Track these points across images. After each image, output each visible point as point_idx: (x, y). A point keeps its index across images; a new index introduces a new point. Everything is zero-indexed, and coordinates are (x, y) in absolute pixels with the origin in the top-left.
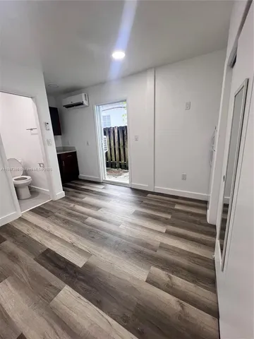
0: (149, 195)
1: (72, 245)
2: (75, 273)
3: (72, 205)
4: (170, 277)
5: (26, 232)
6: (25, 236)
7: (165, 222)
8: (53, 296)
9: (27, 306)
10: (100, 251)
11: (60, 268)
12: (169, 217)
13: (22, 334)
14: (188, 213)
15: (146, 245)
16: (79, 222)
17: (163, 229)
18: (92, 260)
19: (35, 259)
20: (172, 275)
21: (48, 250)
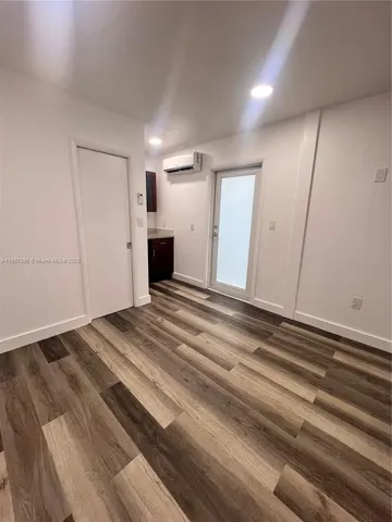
0: (284, 324)
1: (154, 386)
2: (155, 434)
3: (159, 319)
4: (324, 502)
5: (94, 348)
6: (92, 354)
7: (314, 382)
8: (119, 466)
9: (83, 469)
10: (196, 408)
11: (135, 421)
12: (322, 374)
13: (71, 516)
14: (361, 373)
15: (277, 418)
16: (166, 349)
17: (310, 394)
18: (183, 421)
19: (101, 394)
20: (327, 498)
21: (120, 384)
